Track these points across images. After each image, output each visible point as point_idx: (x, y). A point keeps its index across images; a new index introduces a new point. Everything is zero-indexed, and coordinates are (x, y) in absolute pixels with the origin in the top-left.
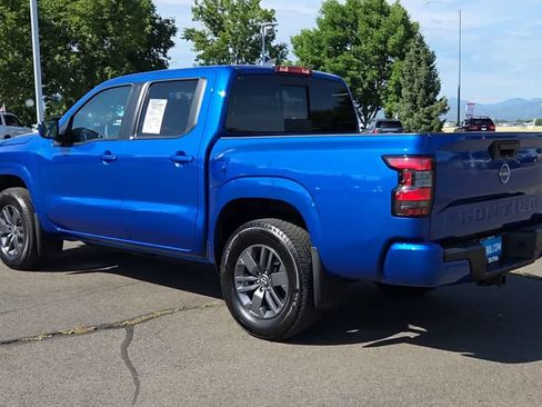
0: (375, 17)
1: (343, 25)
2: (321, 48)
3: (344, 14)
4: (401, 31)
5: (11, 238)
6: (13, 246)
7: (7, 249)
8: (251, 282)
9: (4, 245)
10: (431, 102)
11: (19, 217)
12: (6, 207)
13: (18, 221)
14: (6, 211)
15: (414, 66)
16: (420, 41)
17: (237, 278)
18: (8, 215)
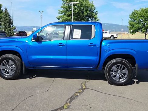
5: (7, 70)
6: (8, 73)
7: (5, 74)
8: (115, 73)
9: (3, 73)
10: (10, 27)
11: (13, 63)
12: (5, 60)
13: (12, 65)
14: (5, 62)
15: (5, 16)
16: (6, 10)
17: (111, 73)
18: (6, 63)
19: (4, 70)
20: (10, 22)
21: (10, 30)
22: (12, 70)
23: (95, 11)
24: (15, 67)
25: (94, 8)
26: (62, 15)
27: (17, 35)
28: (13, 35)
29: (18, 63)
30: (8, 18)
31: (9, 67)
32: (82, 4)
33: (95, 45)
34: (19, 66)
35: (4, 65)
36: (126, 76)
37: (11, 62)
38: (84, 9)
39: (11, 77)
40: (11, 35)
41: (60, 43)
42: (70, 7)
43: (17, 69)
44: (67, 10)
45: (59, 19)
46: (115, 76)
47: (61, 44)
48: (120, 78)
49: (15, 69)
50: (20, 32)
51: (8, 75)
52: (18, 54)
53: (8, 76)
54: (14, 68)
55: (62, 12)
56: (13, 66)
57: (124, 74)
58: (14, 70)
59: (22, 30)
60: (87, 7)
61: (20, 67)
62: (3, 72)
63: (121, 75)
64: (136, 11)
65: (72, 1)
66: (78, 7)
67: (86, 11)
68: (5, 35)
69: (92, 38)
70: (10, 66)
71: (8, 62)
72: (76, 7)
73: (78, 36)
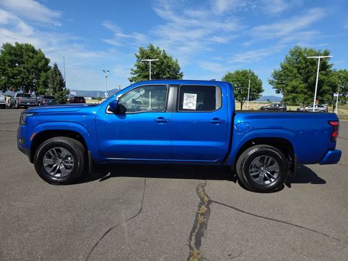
0: (31, 54)
1: (16, 55)
2: (5, 63)
3: (15, 50)
4: (43, 61)
5: (56, 167)
6: (59, 171)
7: (52, 174)
8: (257, 171)
9: (49, 172)
10: (62, 90)
11: (69, 154)
12: (54, 149)
13: (67, 156)
14: (53, 151)
15: (54, 75)
16: (56, 66)
17: (250, 171)
18: (54, 154)
19: (51, 166)
20: (62, 84)
21: (62, 95)
22: (66, 167)
23: (180, 72)
24: (73, 160)
25: (179, 69)
26: (135, 76)
27: (71, 102)
28: (66, 101)
29: (80, 153)
30: (58, 78)
31: (60, 160)
32: (163, 63)
33: (222, 122)
34: (81, 160)
35: (50, 157)
36: (275, 176)
37: (65, 152)
38: (165, 69)
39: (65, 179)
40: (63, 102)
41: (160, 118)
42: (147, 65)
43: (76, 164)
44: (143, 70)
45: (131, 81)
46: (257, 176)
47: (162, 120)
48: (265, 179)
49: (72, 165)
50: (76, 98)
51: (58, 175)
52: (78, 136)
53: (58, 178)
54: (72, 163)
55: (136, 72)
56: (69, 158)
57: (273, 173)
58: (71, 167)
59: (78, 96)
60: (169, 67)
61: (83, 161)
62: (49, 170)
63: (267, 174)
64: (230, 74)
65: (150, 58)
66: (158, 66)
67: (169, 72)
68: (54, 101)
69: (217, 108)
70: (63, 159)
71: (59, 151)
72: (155, 66)
73: (191, 105)
